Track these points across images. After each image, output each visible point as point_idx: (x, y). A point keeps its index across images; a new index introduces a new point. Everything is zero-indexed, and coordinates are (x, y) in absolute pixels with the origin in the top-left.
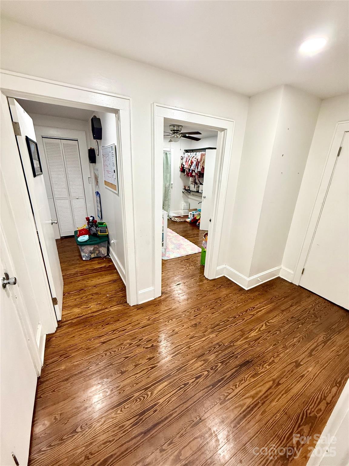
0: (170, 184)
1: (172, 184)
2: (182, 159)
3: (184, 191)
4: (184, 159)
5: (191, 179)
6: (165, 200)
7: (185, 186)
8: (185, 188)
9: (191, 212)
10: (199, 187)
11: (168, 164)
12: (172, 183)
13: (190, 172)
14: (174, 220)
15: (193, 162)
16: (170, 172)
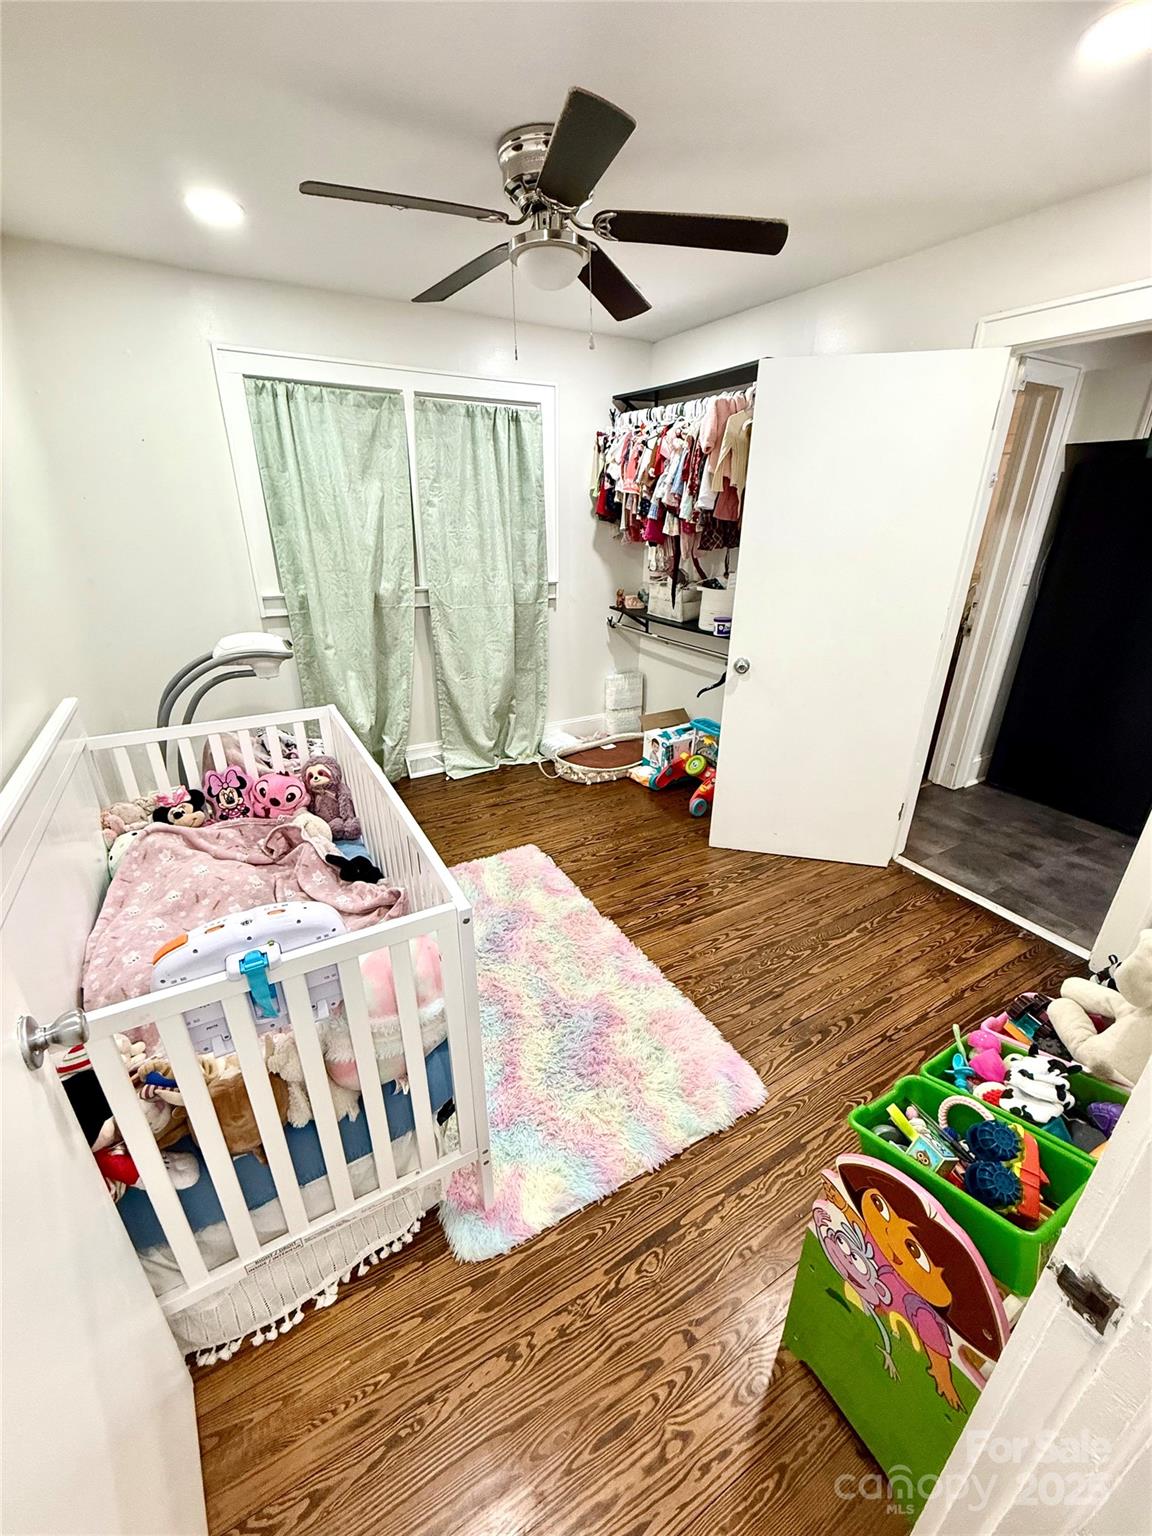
0: (540, 586)
1: (555, 584)
2: (602, 449)
3: (615, 620)
4: (614, 445)
5: (652, 555)
6: (517, 670)
7: (620, 595)
8: (622, 602)
9: (655, 733)
10: (696, 598)
11: (528, 478)
12: (552, 579)
13: (649, 516)
14: (567, 777)
15: (663, 459)
16: (542, 523)
